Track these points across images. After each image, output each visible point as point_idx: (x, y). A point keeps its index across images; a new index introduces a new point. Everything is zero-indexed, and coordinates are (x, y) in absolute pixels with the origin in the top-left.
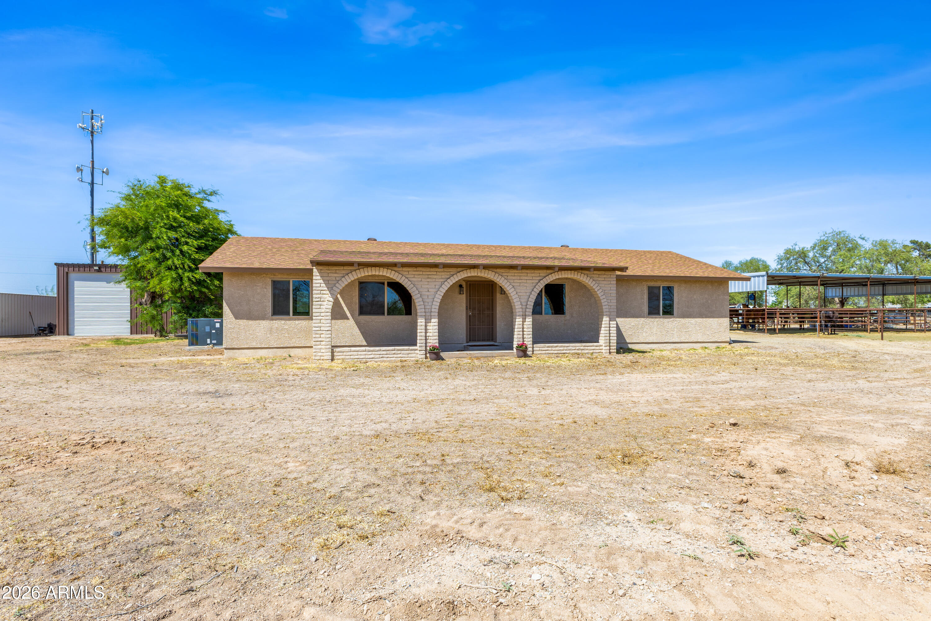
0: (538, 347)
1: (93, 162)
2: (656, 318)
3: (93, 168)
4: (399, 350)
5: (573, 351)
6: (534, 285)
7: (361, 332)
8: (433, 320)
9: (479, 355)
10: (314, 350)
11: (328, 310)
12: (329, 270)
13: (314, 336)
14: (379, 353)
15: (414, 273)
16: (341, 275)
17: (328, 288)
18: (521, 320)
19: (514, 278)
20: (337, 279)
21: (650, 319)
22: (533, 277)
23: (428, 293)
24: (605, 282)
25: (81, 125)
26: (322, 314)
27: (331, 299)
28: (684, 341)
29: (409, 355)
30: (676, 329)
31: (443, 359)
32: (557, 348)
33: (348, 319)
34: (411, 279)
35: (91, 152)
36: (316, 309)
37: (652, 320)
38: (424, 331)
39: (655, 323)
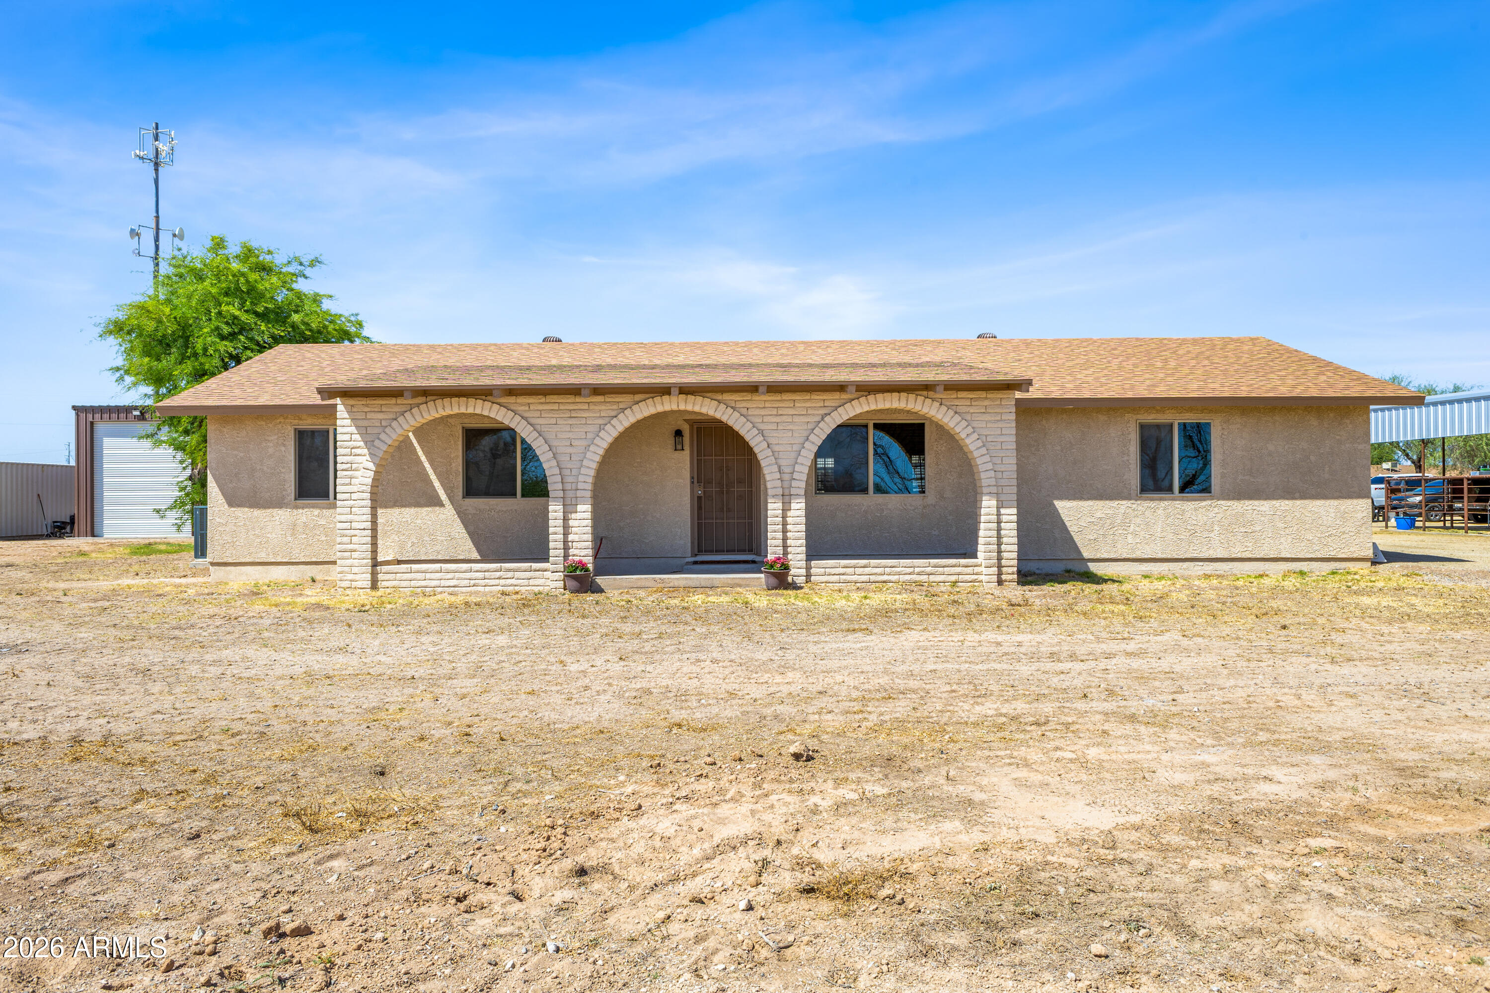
0: (819, 566)
1: (157, 217)
2: (1161, 499)
3: (158, 229)
4: (509, 570)
5: (908, 577)
6: (810, 426)
7: (469, 533)
8: (580, 508)
9: (682, 583)
10: (339, 569)
11: (364, 488)
12: (367, 405)
13: (339, 540)
14: (468, 575)
15: (541, 407)
16: (392, 416)
17: (366, 443)
18: (780, 505)
19: (763, 412)
20: (384, 423)
21: (1147, 504)
22: (807, 408)
23: (570, 450)
24: (987, 417)
25: (138, 152)
26: (354, 496)
27: (371, 466)
28: (1239, 555)
29: (532, 582)
30: (1216, 527)
31: (601, 591)
32: (867, 570)
33: (441, 505)
34: (533, 421)
35: (154, 199)
36: (343, 485)
37: (1152, 504)
38: (561, 530)
39: (1160, 512)
